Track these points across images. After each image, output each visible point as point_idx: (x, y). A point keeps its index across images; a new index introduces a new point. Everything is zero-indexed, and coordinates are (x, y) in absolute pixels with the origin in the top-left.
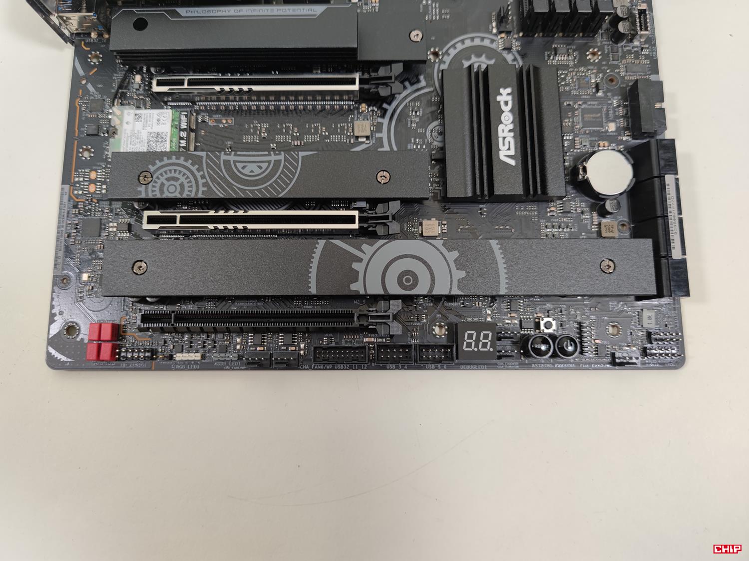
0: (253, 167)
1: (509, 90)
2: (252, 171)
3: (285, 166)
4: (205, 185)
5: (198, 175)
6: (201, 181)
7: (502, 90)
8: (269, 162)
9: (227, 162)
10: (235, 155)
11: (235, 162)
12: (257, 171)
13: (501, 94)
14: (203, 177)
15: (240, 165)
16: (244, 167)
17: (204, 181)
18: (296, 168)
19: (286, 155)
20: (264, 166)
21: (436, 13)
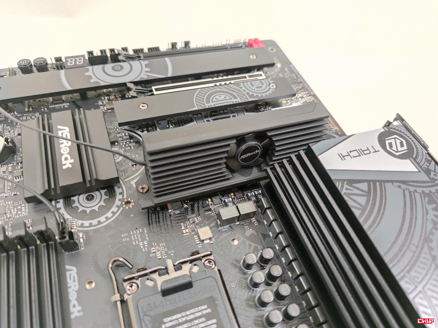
0: (220, 99)
1: (64, 167)
2: (220, 96)
3: (203, 101)
4: (241, 88)
5: (247, 91)
6: (244, 88)
7: (70, 166)
8: (212, 102)
9: (235, 98)
10: (233, 102)
11: (231, 99)
12: (217, 97)
13: (70, 163)
14: (244, 90)
15: (227, 98)
16: (225, 97)
17: (243, 89)
18: (196, 102)
19: (205, 106)
20: (214, 100)
21: (134, 237)
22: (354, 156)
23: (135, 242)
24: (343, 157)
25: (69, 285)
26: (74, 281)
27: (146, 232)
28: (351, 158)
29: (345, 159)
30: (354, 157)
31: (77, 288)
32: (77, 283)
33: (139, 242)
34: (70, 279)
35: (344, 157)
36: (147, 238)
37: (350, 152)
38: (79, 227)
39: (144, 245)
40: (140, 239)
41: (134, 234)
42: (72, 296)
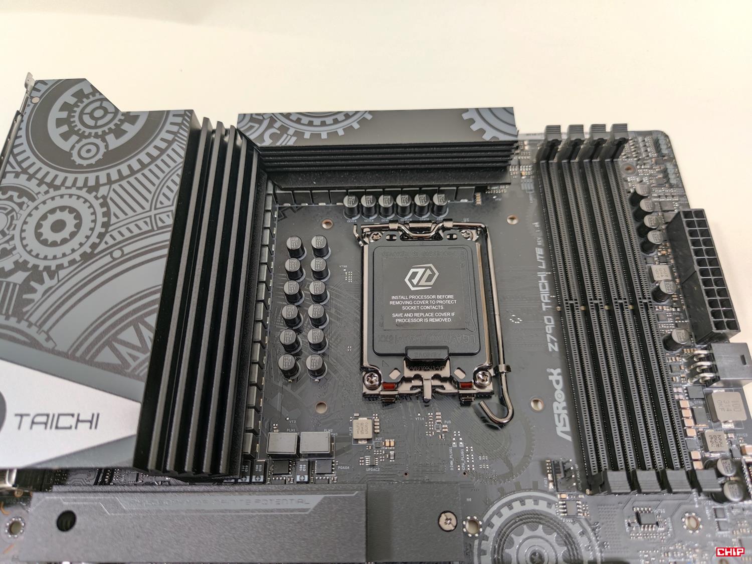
21: (470, 460)
22: (70, 417)
23: (469, 449)
24: (93, 422)
25: (566, 411)
26: (559, 415)
27: (452, 463)
28: (79, 415)
29: (93, 415)
30: (73, 415)
31: (555, 405)
32: (555, 411)
33: (464, 448)
34: (564, 419)
35: (91, 422)
36: (451, 451)
37: (70, 428)
38: (554, 502)
39: (458, 441)
40: (462, 453)
41: (471, 464)
42: (560, 396)
